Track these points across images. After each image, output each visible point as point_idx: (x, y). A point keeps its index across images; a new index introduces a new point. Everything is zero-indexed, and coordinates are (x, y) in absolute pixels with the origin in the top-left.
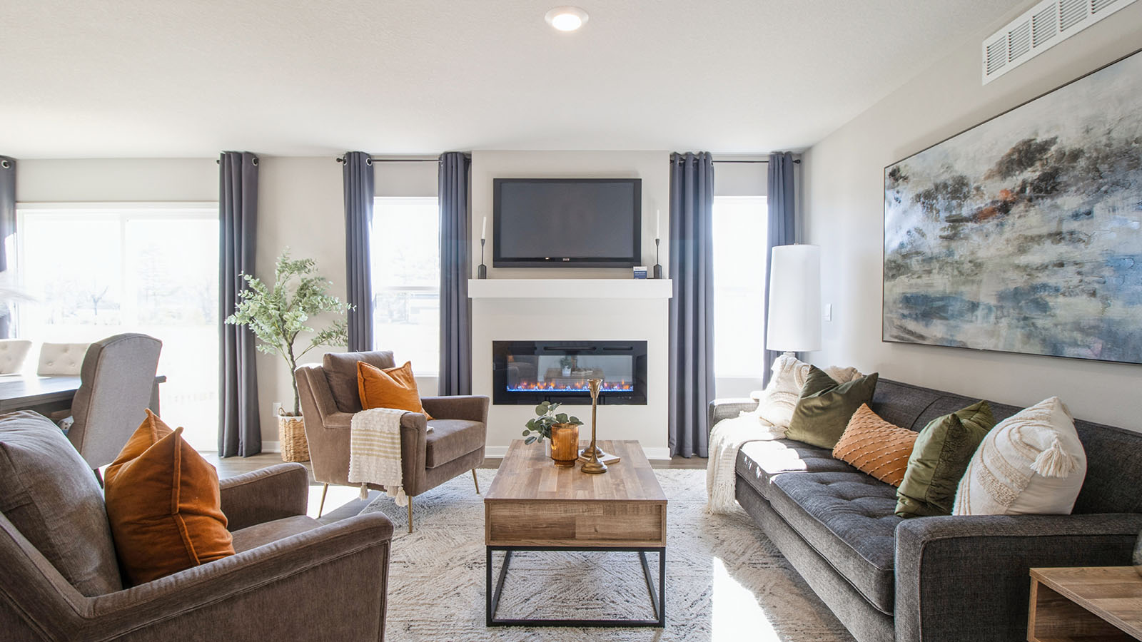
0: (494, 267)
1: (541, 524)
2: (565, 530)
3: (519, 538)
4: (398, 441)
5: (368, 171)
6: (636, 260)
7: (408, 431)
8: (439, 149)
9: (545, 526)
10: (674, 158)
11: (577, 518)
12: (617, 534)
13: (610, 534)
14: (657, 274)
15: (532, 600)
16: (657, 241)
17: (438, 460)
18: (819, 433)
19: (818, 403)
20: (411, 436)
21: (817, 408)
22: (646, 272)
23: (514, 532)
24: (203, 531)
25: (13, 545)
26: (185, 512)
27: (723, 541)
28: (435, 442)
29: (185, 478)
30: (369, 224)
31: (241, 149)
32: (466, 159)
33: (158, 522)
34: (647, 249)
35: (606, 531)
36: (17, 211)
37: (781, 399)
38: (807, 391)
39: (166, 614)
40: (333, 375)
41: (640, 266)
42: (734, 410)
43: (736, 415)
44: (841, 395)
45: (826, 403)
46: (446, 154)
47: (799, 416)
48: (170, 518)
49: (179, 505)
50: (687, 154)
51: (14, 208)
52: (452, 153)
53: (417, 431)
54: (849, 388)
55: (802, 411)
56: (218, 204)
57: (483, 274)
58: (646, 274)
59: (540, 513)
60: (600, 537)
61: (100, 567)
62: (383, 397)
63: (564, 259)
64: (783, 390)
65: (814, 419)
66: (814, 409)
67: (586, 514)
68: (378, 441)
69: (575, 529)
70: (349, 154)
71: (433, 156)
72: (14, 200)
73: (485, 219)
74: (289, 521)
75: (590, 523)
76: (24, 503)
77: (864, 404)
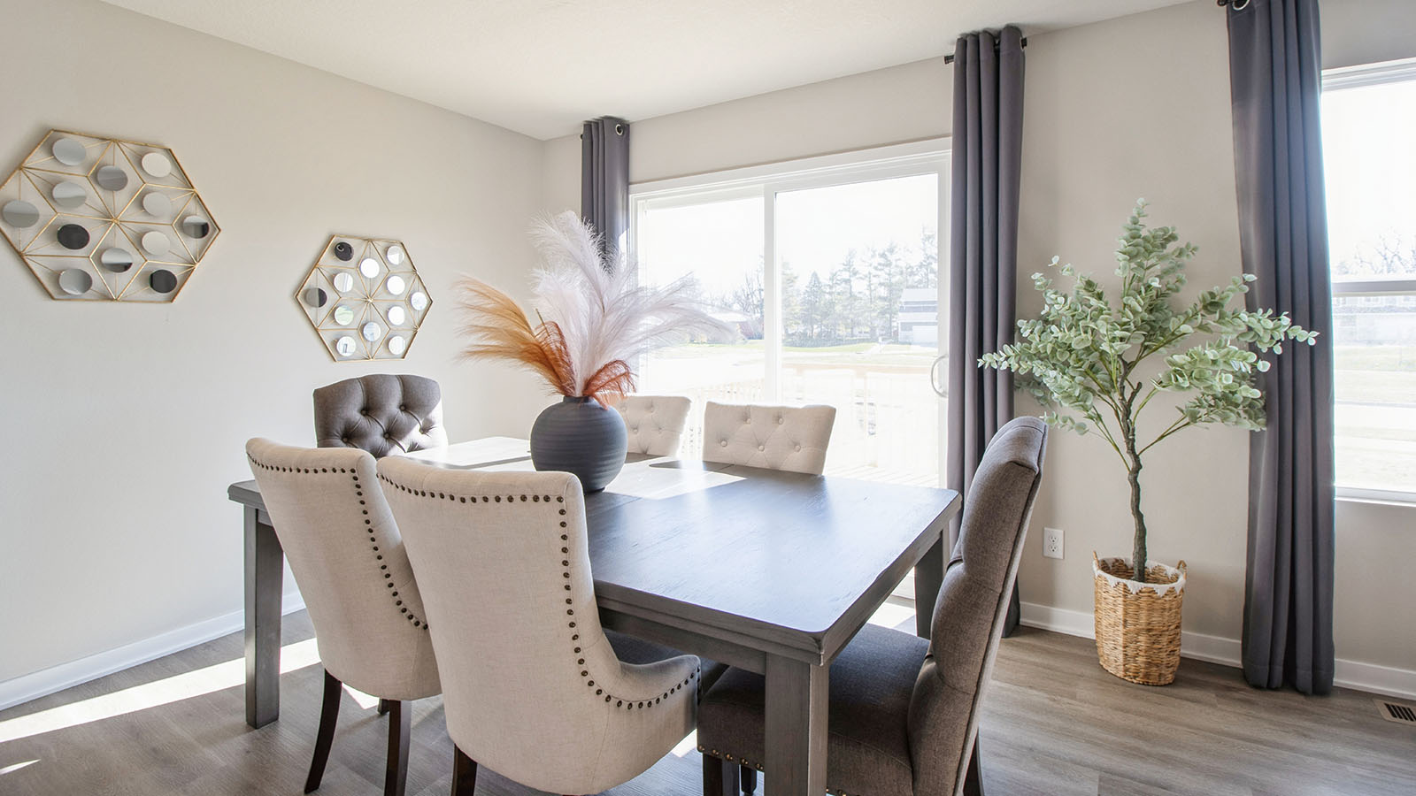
36: (631, 197)
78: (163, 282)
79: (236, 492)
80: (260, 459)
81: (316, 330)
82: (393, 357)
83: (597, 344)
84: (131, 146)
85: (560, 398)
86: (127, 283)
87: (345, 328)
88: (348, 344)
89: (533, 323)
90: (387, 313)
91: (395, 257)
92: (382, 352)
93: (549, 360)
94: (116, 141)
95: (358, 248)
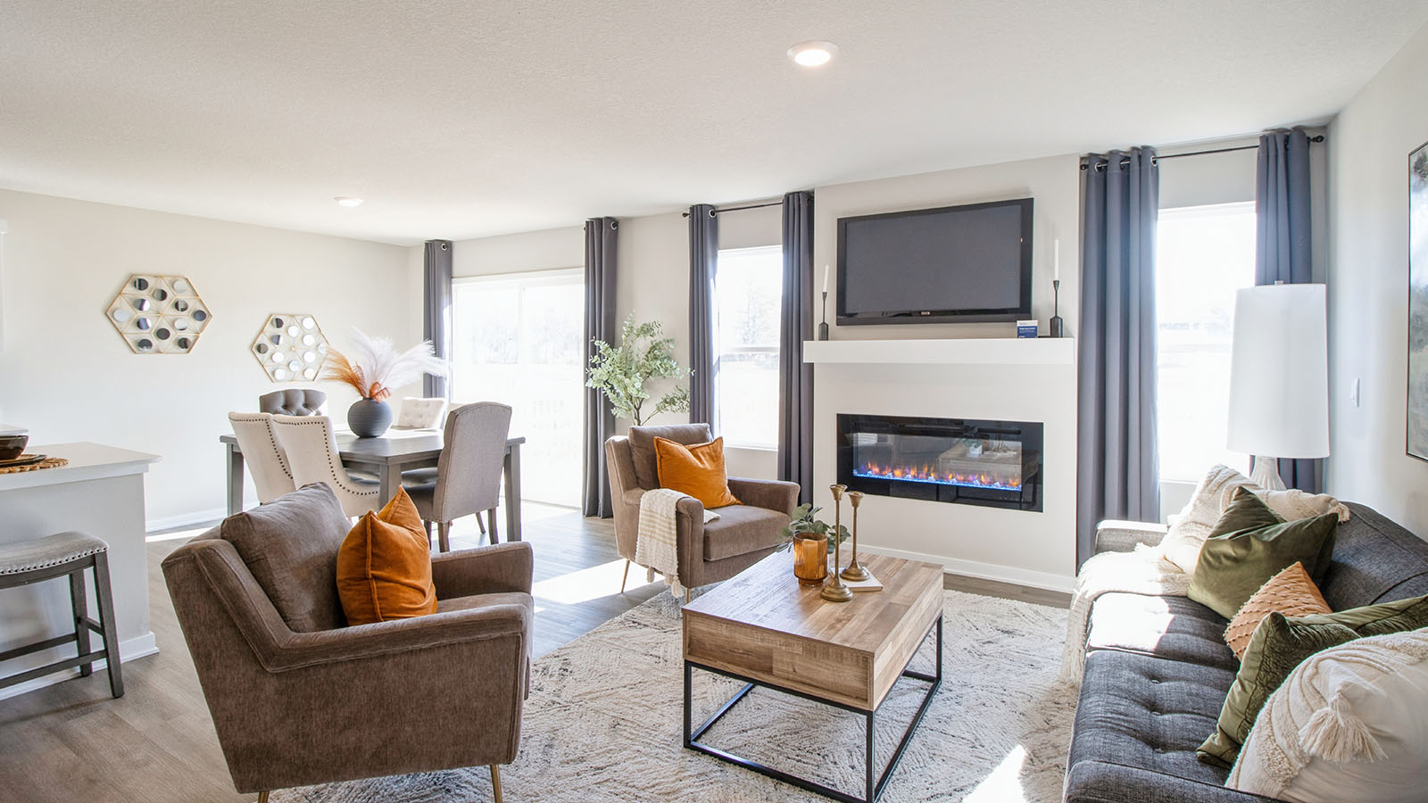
0: (838, 325)
1: (738, 649)
2: (761, 661)
3: (716, 658)
4: (674, 527)
5: (710, 223)
6: (1025, 310)
7: (684, 518)
8: (779, 189)
9: (741, 651)
10: (1087, 163)
11: (775, 651)
12: (818, 682)
13: (810, 679)
14: (1056, 329)
15: (750, 733)
16: (1056, 283)
17: (716, 553)
18: (1224, 597)
19: (1228, 549)
20: (686, 523)
21: (1227, 557)
22: (1036, 327)
23: (711, 650)
24: (392, 595)
25: (240, 587)
26: (376, 578)
27: (1053, 728)
28: (713, 532)
29: (375, 551)
30: (712, 281)
31: (602, 215)
32: (809, 197)
33: (356, 583)
34: (1041, 296)
35: (805, 674)
36: (453, 285)
37: (1194, 534)
38: (1220, 527)
39: (332, 658)
40: (635, 449)
41: (1031, 319)
42: (1129, 540)
43: (1130, 548)
44: (1264, 542)
45: (1241, 552)
46: (787, 196)
47: (1202, 565)
48: (366, 581)
49: (371, 572)
50: (1111, 153)
51: (451, 283)
52: (793, 193)
53: (690, 520)
54: (1280, 533)
55: (1206, 559)
56: (583, 269)
57: (825, 335)
58: (1036, 330)
59: (736, 635)
60: (799, 679)
61: (313, 611)
62: (678, 477)
63: (923, 313)
64: (1200, 519)
65: (1221, 574)
66: (1223, 559)
67: (784, 648)
68: (659, 524)
69: (771, 663)
70: (692, 208)
71: (777, 198)
72: (451, 277)
73: (827, 267)
74: (500, 596)
75: (788, 660)
76: (260, 557)
77: (1298, 563)
78: (184, 343)
79: (223, 439)
80: (236, 420)
81: (263, 366)
82: (307, 380)
83: (374, 374)
84: (169, 278)
85: (361, 398)
86: (168, 344)
87: (279, 364)
88: (280, 374)
89: (352, 365)
90: (303, 355)
91: (309, 323)
92: (300, 377)
93: (354, 381)
94: (161, 277)
95: (286, 321)
